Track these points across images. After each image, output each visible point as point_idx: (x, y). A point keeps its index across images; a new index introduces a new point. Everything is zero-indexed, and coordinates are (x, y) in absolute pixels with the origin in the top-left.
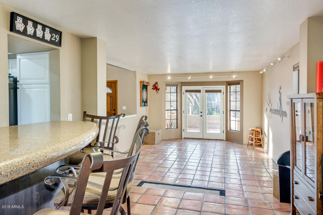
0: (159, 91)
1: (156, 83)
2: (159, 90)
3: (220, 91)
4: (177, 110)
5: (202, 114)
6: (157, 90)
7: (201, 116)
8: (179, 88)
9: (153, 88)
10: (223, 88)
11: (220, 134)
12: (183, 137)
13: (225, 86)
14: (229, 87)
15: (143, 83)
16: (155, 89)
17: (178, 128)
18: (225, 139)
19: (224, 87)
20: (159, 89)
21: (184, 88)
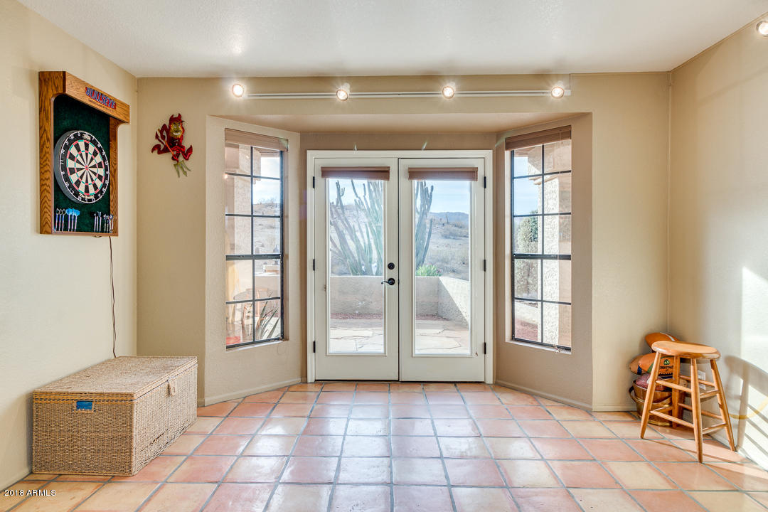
0: (187, 163)
1: (176, 120)
2: (188, 153)
3: (471, 173)
4: (282, 256)
5: (393, 274)
6: (181, 158)
7: (391, 282)
8: (292, 158)
9: (156, 148)
10: (481, 159)
11: (470, 357)
12: (311, 378)
13: (491, 151)
14: (507, 153)
15: (59, 82)
16: (166, 150)
17: (287, 339)
18: (490, 380)
19: (488, 154)
20: (190, 150)
21: (317, 159)
